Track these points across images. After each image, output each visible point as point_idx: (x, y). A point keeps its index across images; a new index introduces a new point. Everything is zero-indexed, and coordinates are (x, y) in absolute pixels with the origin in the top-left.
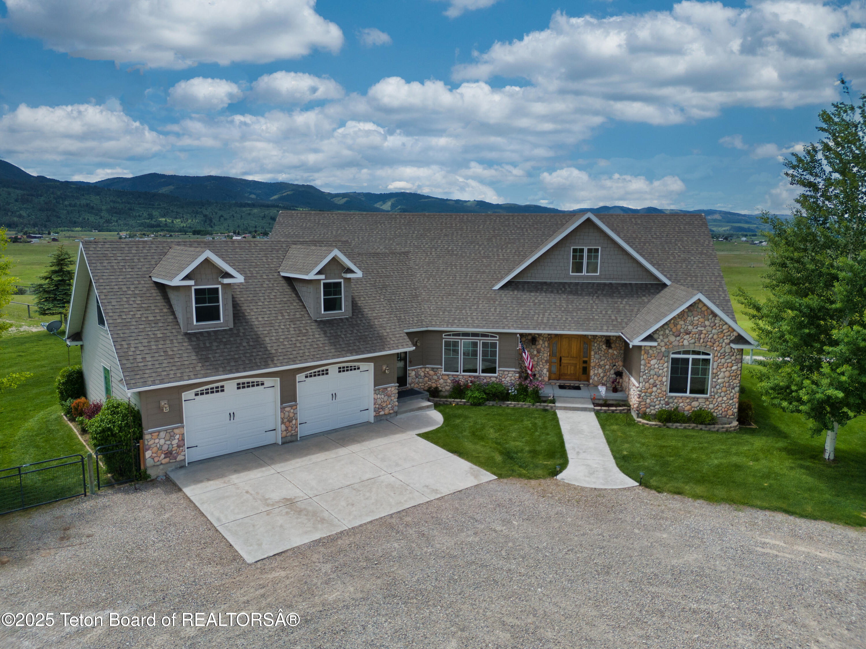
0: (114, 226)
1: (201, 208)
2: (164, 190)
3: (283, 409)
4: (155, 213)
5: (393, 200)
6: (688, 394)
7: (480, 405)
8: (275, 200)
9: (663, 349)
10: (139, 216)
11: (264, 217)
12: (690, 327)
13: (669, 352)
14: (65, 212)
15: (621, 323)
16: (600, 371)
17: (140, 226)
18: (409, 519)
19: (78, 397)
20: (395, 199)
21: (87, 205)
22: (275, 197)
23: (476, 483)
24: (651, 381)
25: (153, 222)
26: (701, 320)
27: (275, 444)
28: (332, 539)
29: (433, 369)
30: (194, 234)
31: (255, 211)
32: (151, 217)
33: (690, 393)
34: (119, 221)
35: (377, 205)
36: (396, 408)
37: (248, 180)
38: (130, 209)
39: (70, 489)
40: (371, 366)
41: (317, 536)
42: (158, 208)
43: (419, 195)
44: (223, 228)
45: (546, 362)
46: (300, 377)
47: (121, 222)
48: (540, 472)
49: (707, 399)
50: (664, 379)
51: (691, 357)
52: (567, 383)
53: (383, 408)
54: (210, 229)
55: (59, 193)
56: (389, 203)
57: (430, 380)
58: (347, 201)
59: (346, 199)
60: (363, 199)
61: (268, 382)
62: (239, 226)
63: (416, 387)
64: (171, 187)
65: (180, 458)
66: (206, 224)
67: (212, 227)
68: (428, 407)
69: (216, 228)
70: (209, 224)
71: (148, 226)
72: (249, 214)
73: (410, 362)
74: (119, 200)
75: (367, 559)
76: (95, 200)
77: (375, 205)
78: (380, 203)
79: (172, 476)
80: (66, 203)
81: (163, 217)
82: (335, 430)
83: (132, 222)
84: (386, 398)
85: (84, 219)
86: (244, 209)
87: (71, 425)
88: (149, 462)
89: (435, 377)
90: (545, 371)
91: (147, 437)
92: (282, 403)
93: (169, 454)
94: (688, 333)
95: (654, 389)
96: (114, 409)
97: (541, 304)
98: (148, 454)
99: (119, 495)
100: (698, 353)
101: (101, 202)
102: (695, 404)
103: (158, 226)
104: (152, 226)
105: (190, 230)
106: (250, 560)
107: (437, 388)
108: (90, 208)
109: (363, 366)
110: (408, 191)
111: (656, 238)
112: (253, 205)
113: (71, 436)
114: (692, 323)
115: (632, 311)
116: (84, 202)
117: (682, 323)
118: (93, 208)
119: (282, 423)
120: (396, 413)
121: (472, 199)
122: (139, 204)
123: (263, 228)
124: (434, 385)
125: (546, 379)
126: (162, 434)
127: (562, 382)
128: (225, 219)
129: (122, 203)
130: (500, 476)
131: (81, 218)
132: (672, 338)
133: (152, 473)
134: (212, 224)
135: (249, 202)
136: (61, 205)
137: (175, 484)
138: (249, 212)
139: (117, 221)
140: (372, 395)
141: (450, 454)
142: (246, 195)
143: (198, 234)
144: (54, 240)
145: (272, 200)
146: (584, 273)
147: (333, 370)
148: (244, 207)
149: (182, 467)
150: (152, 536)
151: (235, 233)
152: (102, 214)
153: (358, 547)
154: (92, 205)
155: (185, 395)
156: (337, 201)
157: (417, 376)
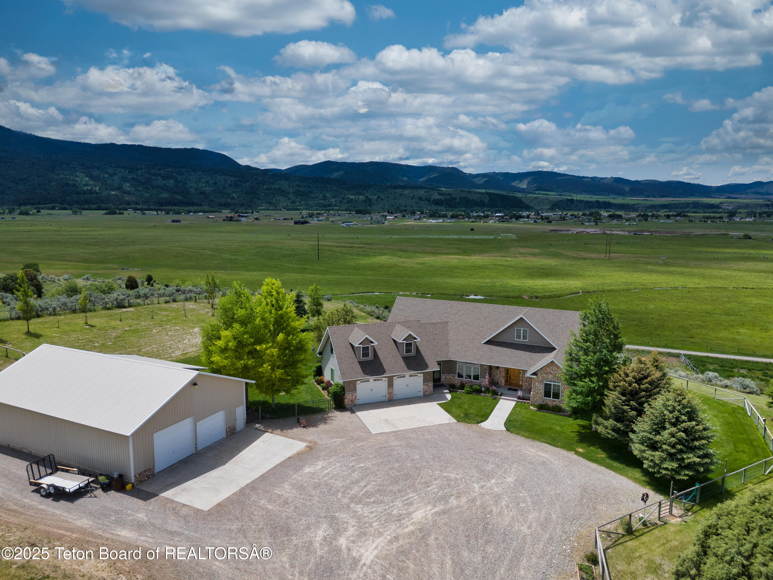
0: (298, 206)
1: (363, 190)
2: (335, 175)
3: (388, 389)
4: (328, 195)
5: (529, 179)
6: (551, 399)
7: (469, 394)
8: (424, 181)
9: (541, 379)
10: (316, 197)
11: (414, 197)
12: (552, 371)
13: (543, 381)
14: (263, 194)
15: (531, 365)
16: (527, 384)
17: (316, 206)
18: (421, 430)
19: (320, 376)
20: (531, 177)
21: (279, 189)
22: (424, 179)
23: (448, 422)
24: (536, 392)
25: (326, 203)
26: (556, 369)
27: (385, 401)
28: (396, 432)
29: (453, 376)
30: (357, 213)
31: (406, 192)
32: (325, 198)
33: (553, 398)
34: (301, 202)
35: (515, 184)
36: (432, 392)
37: (402, 165)
38: (310, 192)
39: (324, 409)
40: (422, 375)
41: (392, 430)
42: (330, 191)
43: (556, 173)
44: (379, 207)
45: (504, 377)
46: (395, 378)
47: (303, 203)
48: (474, 422)
49: (559, 401)
50: (541, 391)
51: (552, 383)
52: (513, 387)
53: (426, 392)
54: (369, 208)
55: (260, 179)
56: (526, 182)
57: (452, 380)
58: (486, 181)
59: (485, 179)
60: (502, 178)
61: (384, 379)
62: (392, 206)
63: (445, 383)
64: (341, 172)
65: (355, 403)
66: (366, 204)
67: (371, 206)
68: (446, 392)
69: (374, 207)
70: (369, 204)
71: (322, 206)
72: (401, 195)
73: (443, 372)
74: (302, 185)
75: (404, 438)
76: (284, 184)
77: (512, 184)
78: (517, 182)
79: (352, 408)
80: (265, 187)
81: (334, 198)
82: (407, 398)
83: (311, 202)
84: (428, 388)
85: (277, 200)
86: (397, 191)
87: (318, 386)
88: (346, 403)
89: (454, 380)
90: (503, 381)
91: (346, 395)
92: (388, 387)
93: (352, 401)
94: (551, 373)
95: (538, 395)
96: (337, 385)
97: (500, 352)
98: (346, 400)
99: (338, 412)
100: (556, 382)
101: (289, 186)
102: (554, 403)
103: (330, 205)
104: (326, 206)
105: (353, 209)
106: (373, 433)
107: (454, 384)
108: (281, 192)
109: (419, 375)
110: (545, 170)
111: (561, 324)
112: (405, 187)
113: (319, 390)
114: (552, 369)
115: (538, 359)
116: (277, 186)
117: (548, 369)
118: (283, 191)
119: (388, 394)
120: (432, 394)
121: (609, 176)
122: (317, 187)
123: (411, 207)
124: (453, 383)
125: (504, 385)
126: (350, 395)
127: (510, 387)
128: (382, 200)
129: (304, 186)
130: (458, 421)
131: (274, 200)
132: (544, 375)
133: (347, 406)
134: (371, 204)
135: (402, 184)
136: (261, 189)
137: (353, 411)
138: (401, 193)
139: (300, 202)
140: (422, 386)
141: (445, 412)
142: (400, 178)
143: (360, 213)
144: (257, 219)
145: (421, 182)
146: (522, 340)
147: (407, 376)
148: (398, 189)
149: (355, 406)
150: (348, 425)
151: (388, 212)
152: (290, 196)
153: (403, 434)
154: (282, 188)
155: (357, 382)
156: (476, 180)
157: (446, 378)
